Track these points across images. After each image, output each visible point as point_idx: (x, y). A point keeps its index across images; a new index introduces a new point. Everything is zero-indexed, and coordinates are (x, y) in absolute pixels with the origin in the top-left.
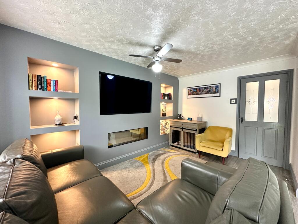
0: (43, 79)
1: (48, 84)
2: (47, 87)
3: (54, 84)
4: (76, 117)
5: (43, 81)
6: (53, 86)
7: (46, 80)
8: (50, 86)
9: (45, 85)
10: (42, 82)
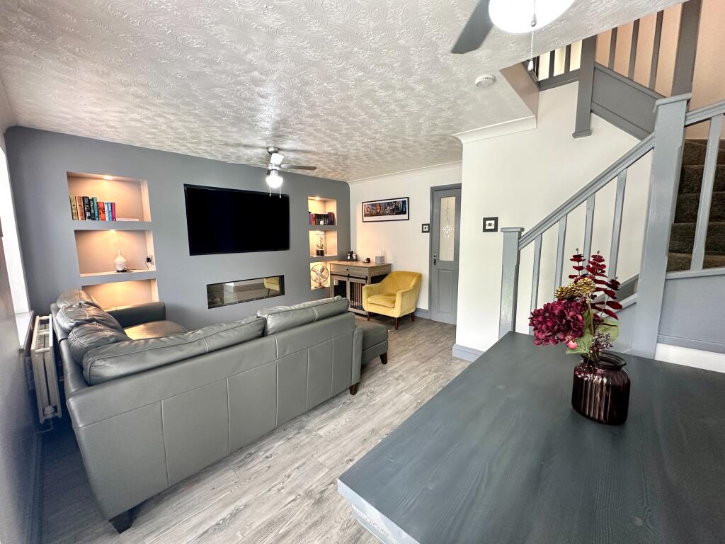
0: (91, 203)
1: (101, 209)
2: (99, 214)
3: (110, 209)
4: (149, 260)
5: (92, 205)
6: (109, 212)
7: (97, 203)
8: (104, 212)
9: (96, 212)
10: (90, 207)
